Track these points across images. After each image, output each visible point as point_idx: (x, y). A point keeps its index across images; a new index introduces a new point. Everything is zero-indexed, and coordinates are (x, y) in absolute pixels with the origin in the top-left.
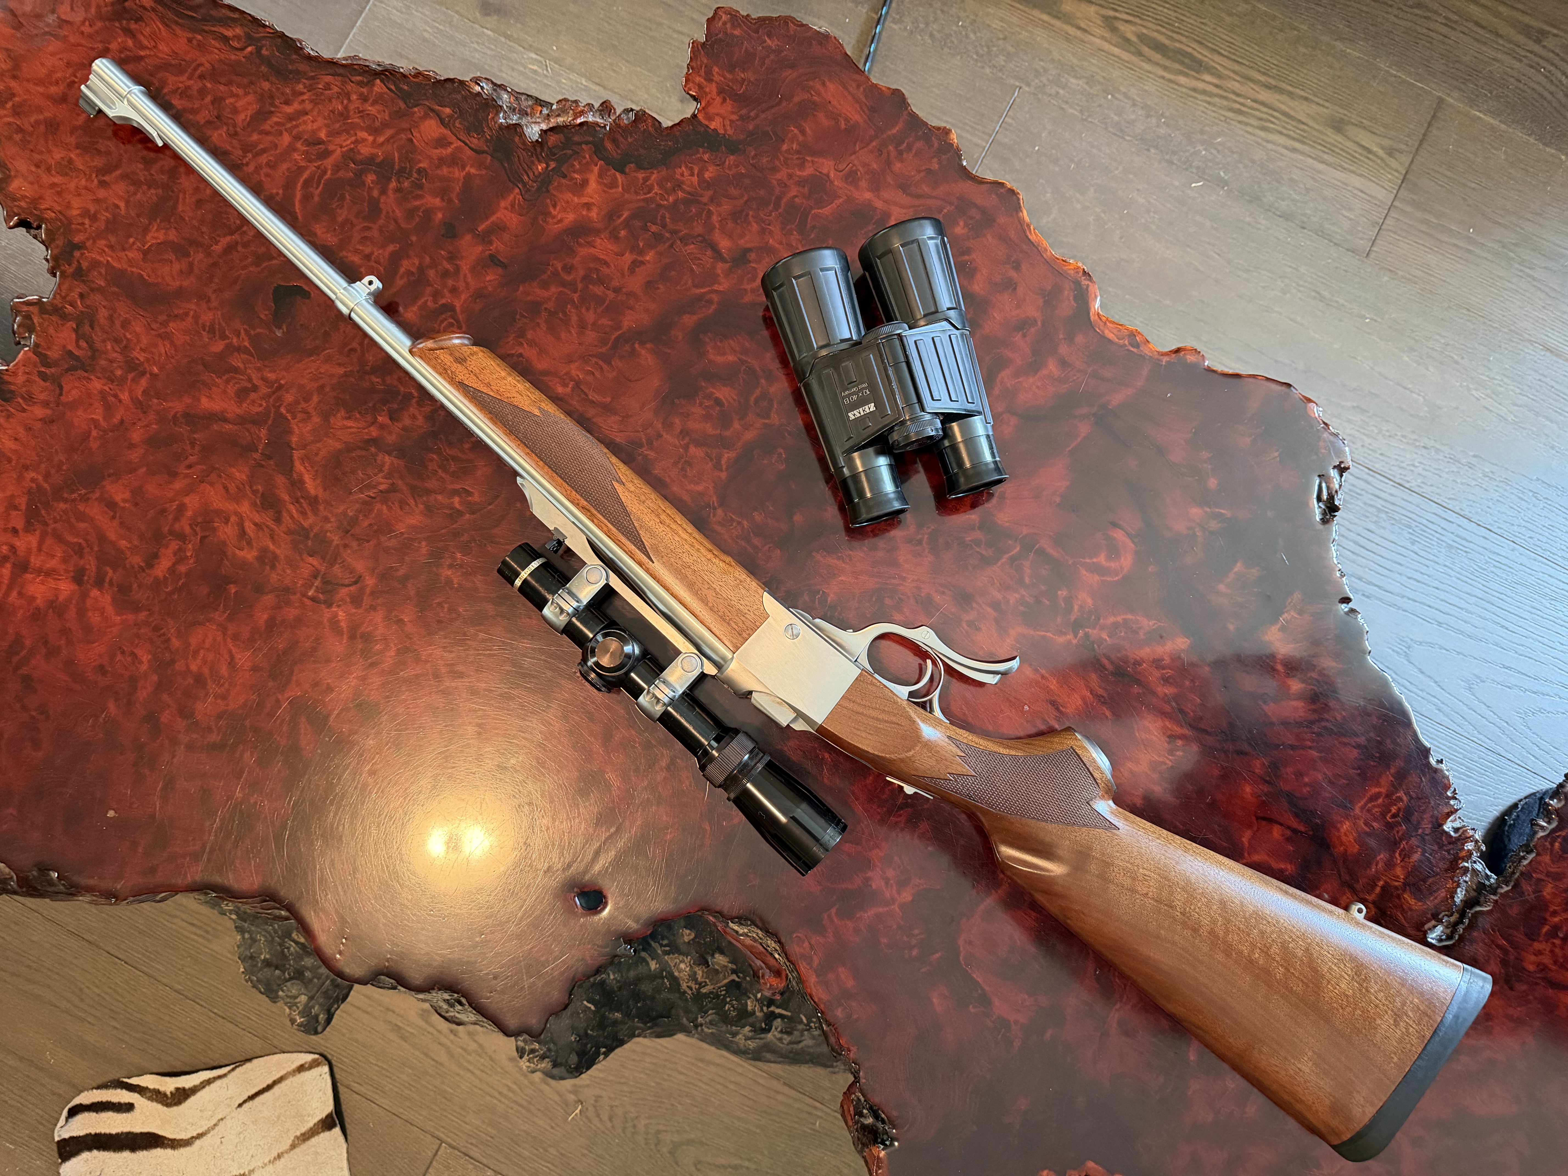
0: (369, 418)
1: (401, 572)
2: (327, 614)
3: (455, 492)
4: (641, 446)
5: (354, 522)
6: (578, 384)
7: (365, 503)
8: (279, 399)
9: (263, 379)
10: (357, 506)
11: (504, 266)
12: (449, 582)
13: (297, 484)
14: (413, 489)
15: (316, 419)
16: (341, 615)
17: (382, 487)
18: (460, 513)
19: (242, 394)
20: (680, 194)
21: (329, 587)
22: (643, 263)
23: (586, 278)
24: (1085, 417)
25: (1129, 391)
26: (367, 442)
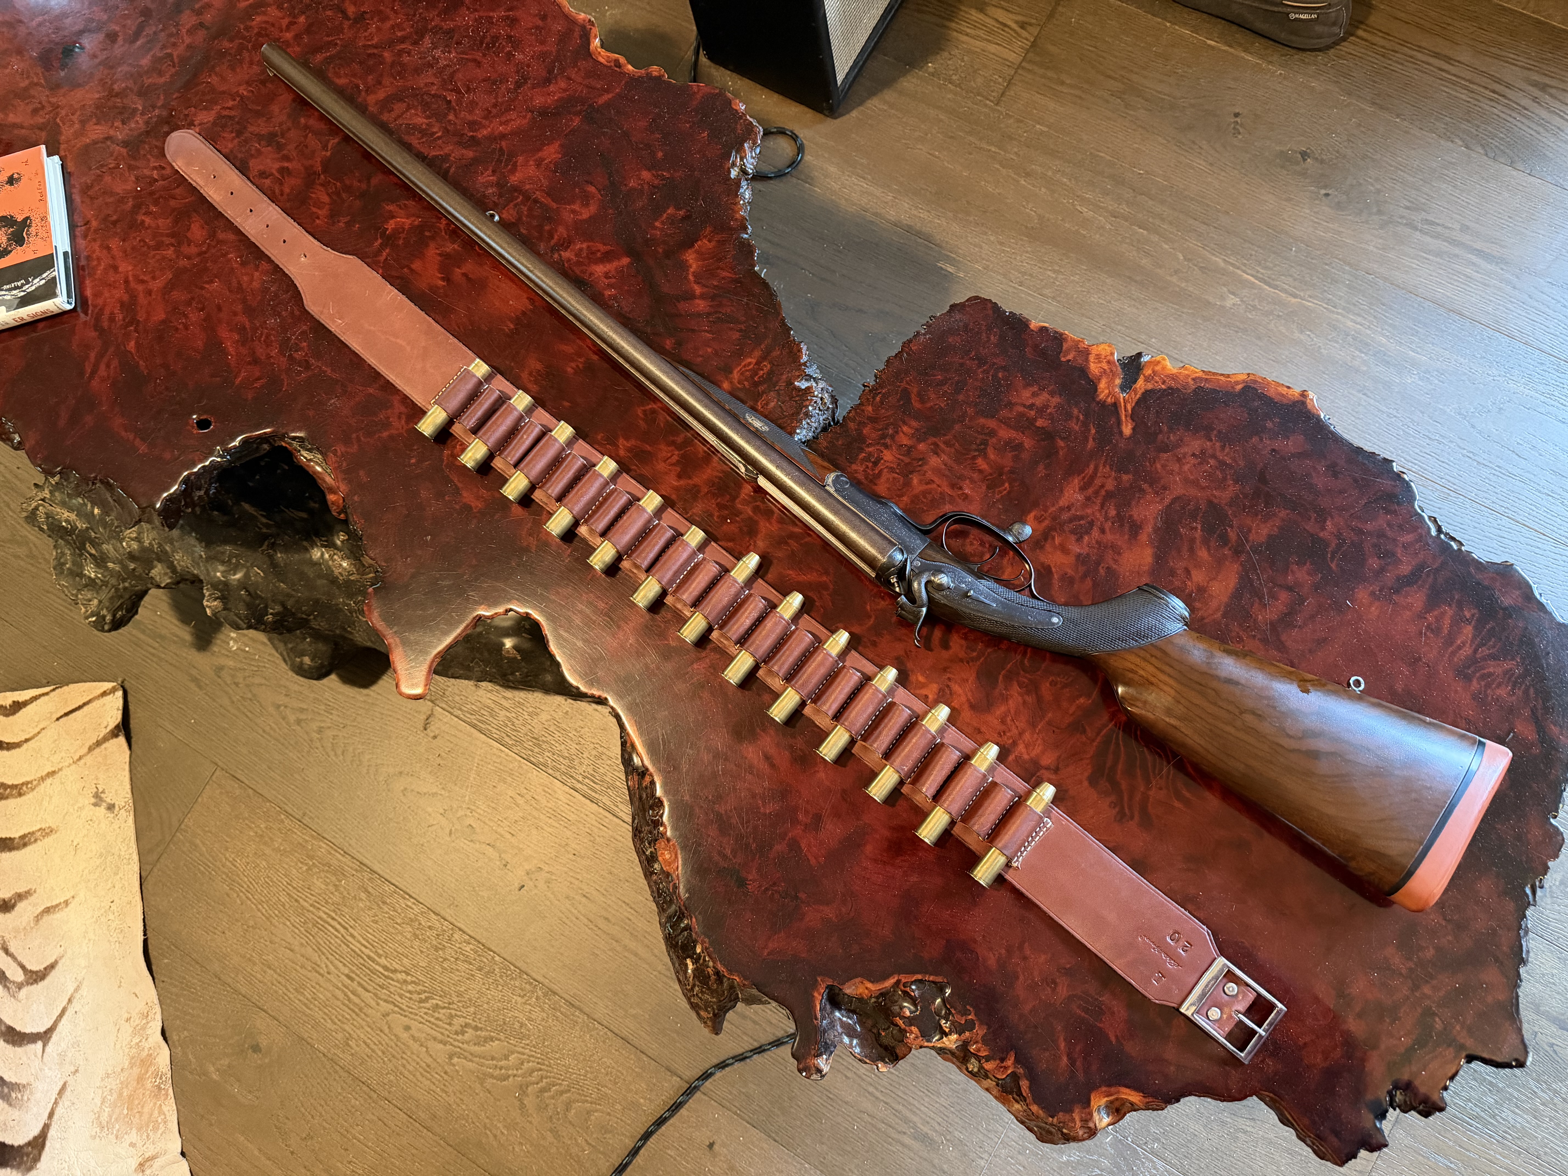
0: (110, 123)
1: (115, 217)
3: (155, 168)
4: (276, 135)
6: (242, 97)
7: (98, 176)
8: (57, 114)
9: (49, 102)
10: (93, 177)
11: (207, 28)
12: (143, 222)
14: (129, 166)
15: (77, 126)
17: (111, 166)
18: (156, 180)
19: (35, 111)
23: (259, 34)
24: (578, 113)
25: (610, 96)
26: (107, 138)
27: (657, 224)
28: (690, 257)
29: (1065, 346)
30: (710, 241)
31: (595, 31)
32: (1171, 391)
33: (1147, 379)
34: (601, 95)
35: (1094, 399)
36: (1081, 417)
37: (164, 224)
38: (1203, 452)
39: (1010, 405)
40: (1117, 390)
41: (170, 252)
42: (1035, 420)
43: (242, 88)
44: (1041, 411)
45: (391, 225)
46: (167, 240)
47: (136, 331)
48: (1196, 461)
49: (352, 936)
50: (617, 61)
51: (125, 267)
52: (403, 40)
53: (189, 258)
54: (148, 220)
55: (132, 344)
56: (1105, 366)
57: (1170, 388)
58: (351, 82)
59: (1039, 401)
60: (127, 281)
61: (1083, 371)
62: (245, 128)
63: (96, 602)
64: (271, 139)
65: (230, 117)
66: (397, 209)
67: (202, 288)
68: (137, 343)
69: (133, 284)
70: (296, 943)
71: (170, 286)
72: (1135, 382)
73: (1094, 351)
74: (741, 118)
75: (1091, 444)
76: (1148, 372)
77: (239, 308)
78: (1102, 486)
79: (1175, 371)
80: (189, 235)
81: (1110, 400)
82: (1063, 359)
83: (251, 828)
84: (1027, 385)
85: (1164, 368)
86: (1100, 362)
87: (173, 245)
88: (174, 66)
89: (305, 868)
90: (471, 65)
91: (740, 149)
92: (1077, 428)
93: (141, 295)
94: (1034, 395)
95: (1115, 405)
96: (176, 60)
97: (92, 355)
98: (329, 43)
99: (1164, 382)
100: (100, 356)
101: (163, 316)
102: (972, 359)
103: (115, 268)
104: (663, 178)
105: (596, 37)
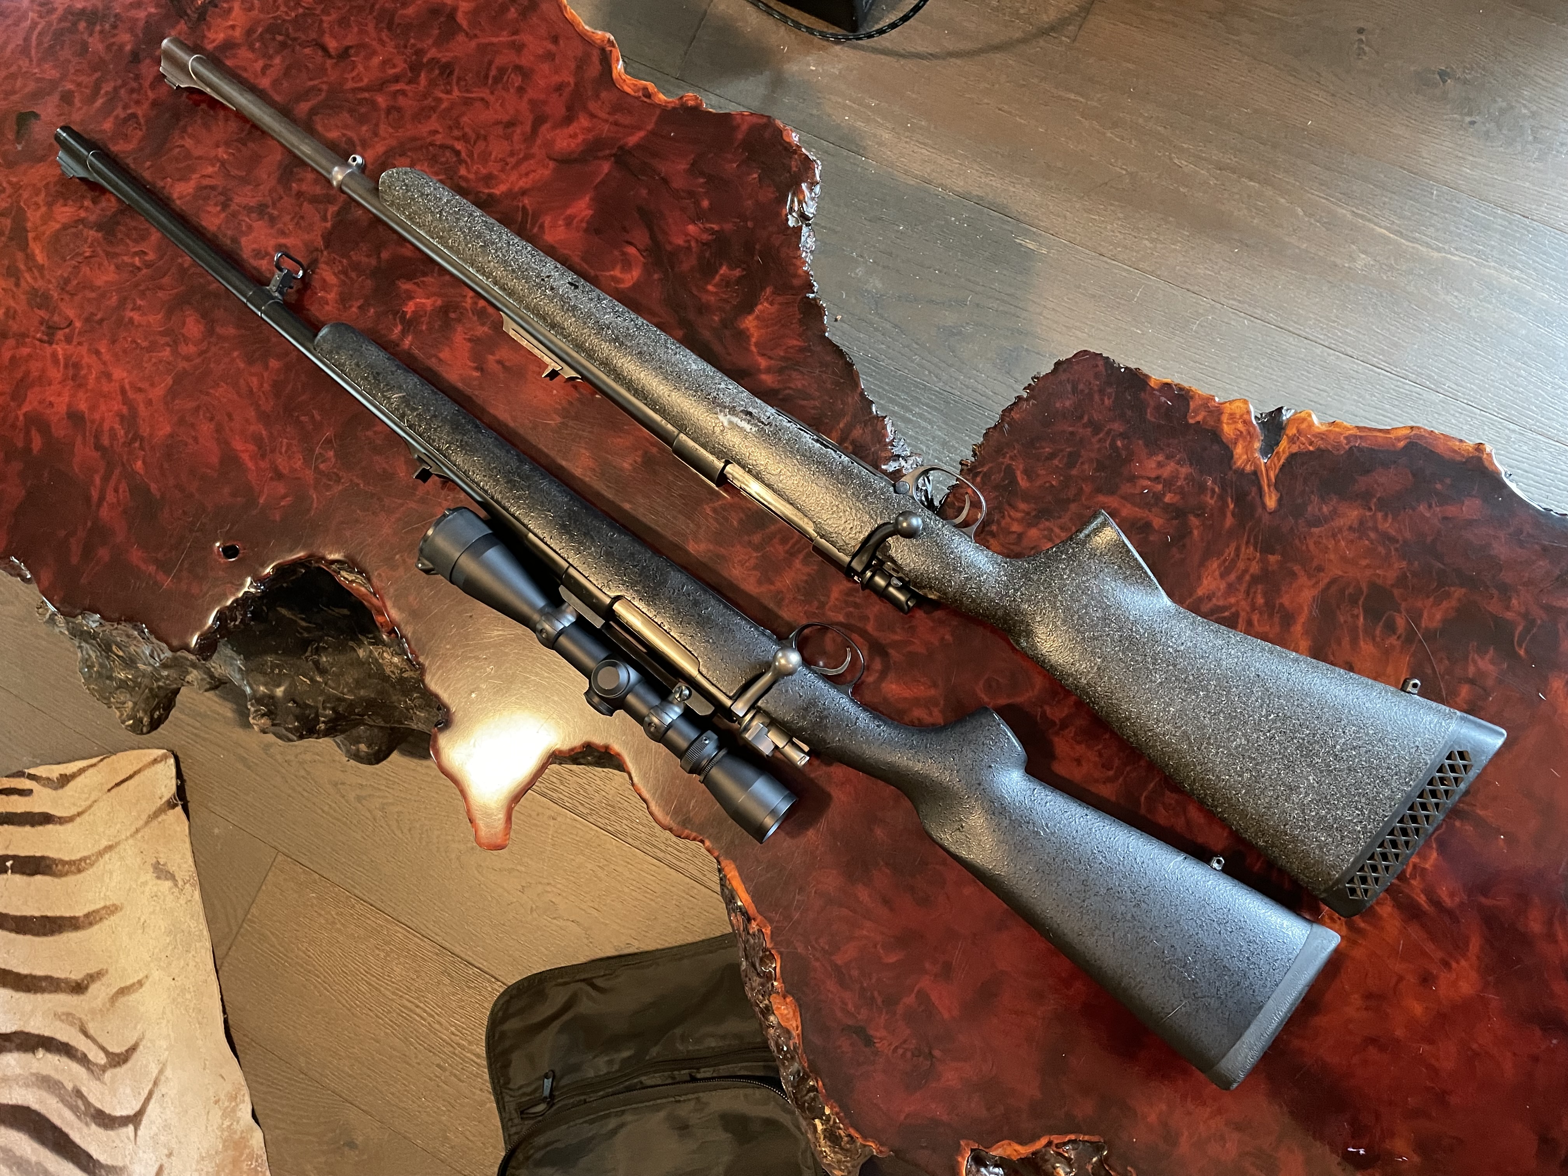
0: (79, 203)
1: (99, 317)
2: (48, 350)
3: (136, 254)
4: (267, 206)
5: (67, 281)
6: (223, 163)
7: (75, 267)
8: (20, 196)
10: (70, 269)
12: (131, 321)
13: (30, 258)
14: (107, 254)
15: (43, 209)
16: (60, 352)
17: (87, 254)
18: (139, 269)
20: (301, 10)
21: (51, 330)
22: (271, 66)
24: (606, 158)
25: (642, 134)
26: (77, 221)
27: (710, 288)
28: (749, 323)
29: (1192, 405)
30: (771, 304)
31: (617, 53)
32: (1321, 453)
33: (1292, 440)
34: (632, 134)
35: (1231, 468)
36: (1217, 489)
37: (155, 319)
38: (1361, 523)
39: (1132, 479)
40: (1257, 455)
41: (167, 353)
42: (1164, 495)
43: (220, 150)
44: (1169, 484)
45: (409, 308)
46: (163, 340)
47: (142, 448)
48: (1353, 536)
49: (439, 1023)
50: (645, 89)
51: (118, 373)
52: (396, 79)
53: (187, 359)
54: (136, 316)
55: (139, 463)
56: (1240, 426)
57: (1319, 449)
58: (344, 135)
59: (1166, 472)
60: (123, 391)
61: (1215, 435)
62: (231, 200)
63: (130, 704)
64: (261, 210)
65: (213, 188)
66: (415, 287)
67: (208, 394)
68: (144, 462)
69: (131, 394)
70: (382, 1034)
71: (172, 393)
72: (1277, 444)
73: (1228, 409)
74: (795, 152)
75: (1229, 521)
76: (1292, 431)
77: (252, 414)
78: (1246, 571)
79: (1324, 428)
80: (184, 331)
81: (1249, 468)
82: (1191, 421)
83: (320, 915)
84: (1151, 454)
85: (1311, 425)
86: (1235, 422)
87: (169, 345)
88: (141, 130)
89: (382, 955)
90: (478, 104)
91: (798, 192)
92: (1212, 502)
93: (142, 408)
94: (1160, 465)
95: (1255, 473)
96: (142, 121)
97: (97, 480)
98: (313, 88)
99: (1311, 443)
100: (106, 479)
101: (168, 429)
102: (1085, 426)
103: (108, 376)
104: (712, 232)
105: (618, 60)
